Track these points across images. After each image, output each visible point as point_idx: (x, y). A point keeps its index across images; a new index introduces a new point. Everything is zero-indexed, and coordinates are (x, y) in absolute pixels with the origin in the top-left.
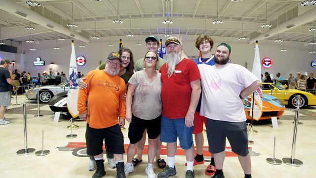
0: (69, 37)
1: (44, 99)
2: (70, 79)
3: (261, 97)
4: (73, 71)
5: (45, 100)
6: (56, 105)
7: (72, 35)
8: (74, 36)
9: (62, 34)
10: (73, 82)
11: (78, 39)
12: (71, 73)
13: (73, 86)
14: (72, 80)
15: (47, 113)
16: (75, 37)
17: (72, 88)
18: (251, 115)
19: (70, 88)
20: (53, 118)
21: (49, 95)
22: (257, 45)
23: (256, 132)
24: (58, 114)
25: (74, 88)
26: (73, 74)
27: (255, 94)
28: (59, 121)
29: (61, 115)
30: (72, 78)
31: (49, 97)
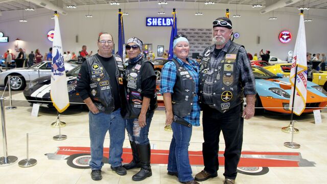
0: (38, 7)
1: (14, 85)
2: (54, 62)
3: (305, 86)
4: (58, 52)
5: (15, 87)
6: (33, 95)
7: (42, 4)
8: (45, 5)
9: (30, 2)
10: (58, 66)
11: (49, 9)
12: (54, 55)
13: (57, 72)
14: (56, 64)
15: (21, 104)
16: (46, 7)
17: (57, 74)
18: (290, 108)
19: (54, 74)
20: (30, 111)
21: (20, 80)
22: (302, 16)
23: (297, 130)
24: (36, 107)
25: (60, 74)
26: (58, 55)
27: (297, 81)
28: (38, 116)
29: (40, 107)
30: (57, 61)
31: (19, 83)
